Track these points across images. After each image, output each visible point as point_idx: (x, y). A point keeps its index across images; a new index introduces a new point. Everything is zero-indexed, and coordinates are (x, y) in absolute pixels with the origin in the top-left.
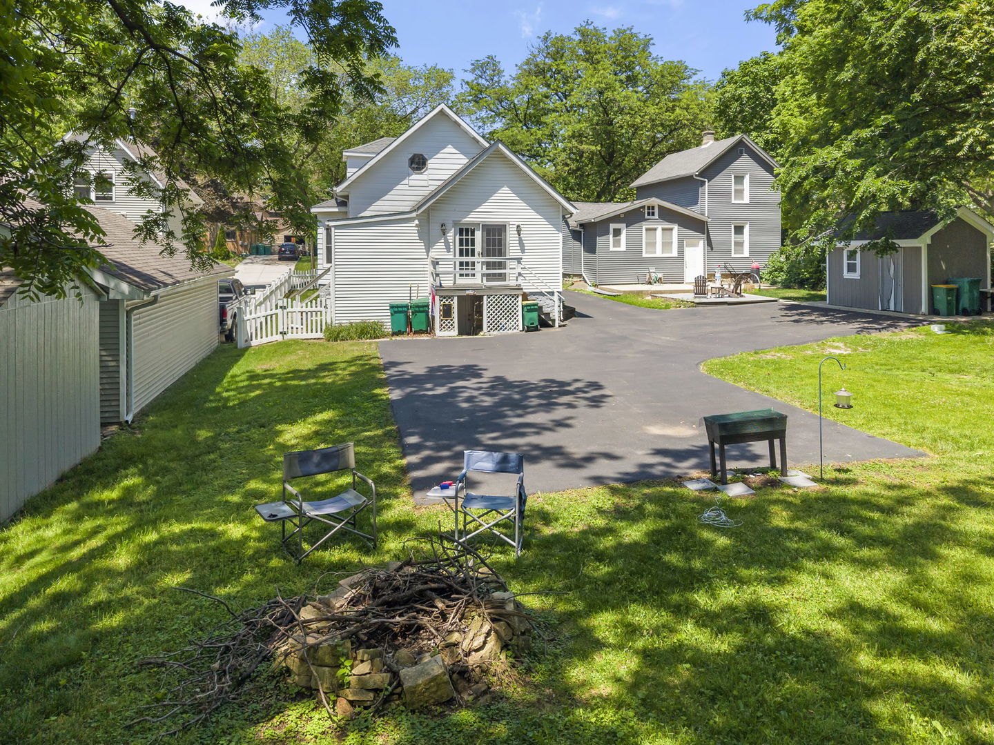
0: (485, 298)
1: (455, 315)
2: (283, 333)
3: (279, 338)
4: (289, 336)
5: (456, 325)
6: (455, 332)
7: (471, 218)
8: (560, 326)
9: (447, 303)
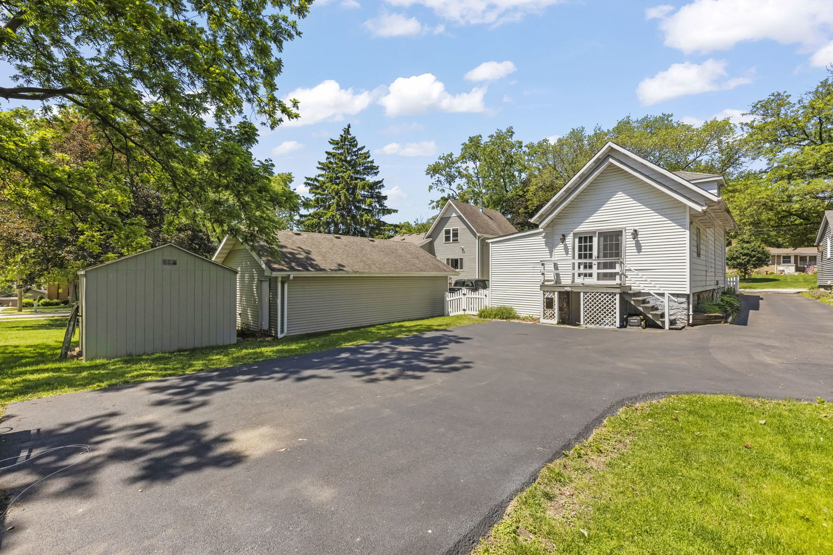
0: (582, 294)
1: (556, 306)
2: (464, 310)
3: (462, 313)
4: (467, 312)
5: (556, 315)
6: (554, 321)
7: (584, 227)
8: (670, 329)
9: (549, 297)
